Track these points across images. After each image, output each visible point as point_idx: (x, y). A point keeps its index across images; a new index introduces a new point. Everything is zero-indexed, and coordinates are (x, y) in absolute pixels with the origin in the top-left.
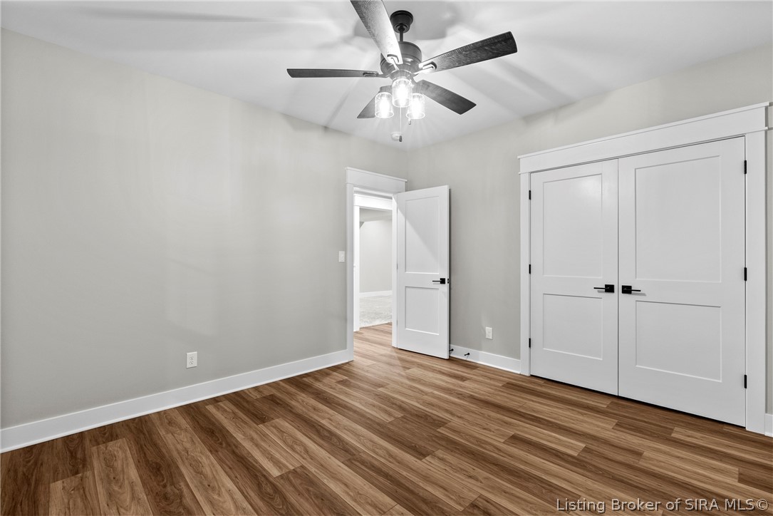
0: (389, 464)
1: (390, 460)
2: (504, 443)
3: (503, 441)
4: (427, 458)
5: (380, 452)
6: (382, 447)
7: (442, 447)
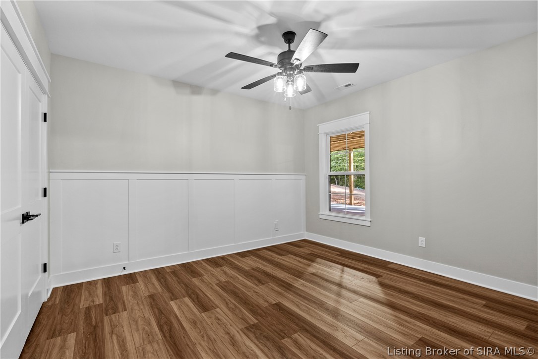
0: (299, 301)
1: (298, 303)
2: (218, 307)
3: (218, 310)
4: (275, 303)
5: (304, 308)
6: (303, 311)
7: (262, 308)
